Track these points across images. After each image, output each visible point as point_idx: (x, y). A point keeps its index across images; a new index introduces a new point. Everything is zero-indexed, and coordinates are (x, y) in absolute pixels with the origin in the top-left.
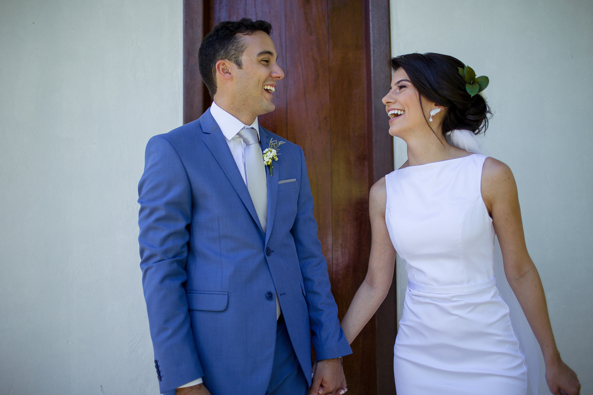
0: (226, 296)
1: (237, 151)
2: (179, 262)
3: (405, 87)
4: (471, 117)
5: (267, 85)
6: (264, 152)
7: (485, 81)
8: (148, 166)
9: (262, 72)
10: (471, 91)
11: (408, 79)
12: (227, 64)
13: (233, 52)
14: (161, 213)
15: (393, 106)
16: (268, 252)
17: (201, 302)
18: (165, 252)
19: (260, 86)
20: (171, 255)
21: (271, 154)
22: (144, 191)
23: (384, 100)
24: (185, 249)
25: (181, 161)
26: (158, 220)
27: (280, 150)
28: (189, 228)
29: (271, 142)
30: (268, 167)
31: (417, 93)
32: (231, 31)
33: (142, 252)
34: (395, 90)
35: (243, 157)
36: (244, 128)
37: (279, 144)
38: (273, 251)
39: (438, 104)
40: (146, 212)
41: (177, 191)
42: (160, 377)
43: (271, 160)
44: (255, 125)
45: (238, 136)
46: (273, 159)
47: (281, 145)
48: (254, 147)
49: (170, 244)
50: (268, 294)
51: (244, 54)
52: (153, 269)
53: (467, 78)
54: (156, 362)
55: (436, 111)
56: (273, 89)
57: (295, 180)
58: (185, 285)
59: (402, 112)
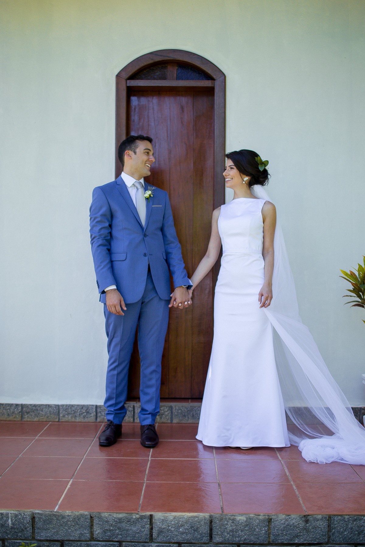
0: (126, 254)
1: (133, 192)
2: (106, 240)
3: (233, 168)
4: (261, 180)
5: (147, 164)
6: (146, 192)
7: (267, 162)
8: (94, 199)
9: (145, 158)
10: (261, 169)
11: (234, 165)
12: (130, 152)
13: (133, 147)
14: (99, 219)
15: (228, 177)
16: (145, 235)
17: (116, 257)
18: (100, 235)
19: (144, 163)
20: (103, 236)
21: (148, 193)
22: (92, 210)
23: (224, 174)
24: (109, 235)
25: (106, 197)
26: (97, 222)
27: (153, 191)
28: (110, 226)
29: (149, 188)
30: (147, 199)
31: (239, 172)
32: (134, 139)
33: (91, 236)
34: (229, 169)
35: (136, 195)
36: (136, 181)
37: (153, 189)
38: (147, 236)
39: (247, 175)
40: (92, 219)
41: (104, 210)
42: (99, 287)
43: (148, 196)
44: (142, 181)
45: (133, 186)
46: (150, 195)
47: (154, 189)
48: (141, 190)
49: (102, 232)
50: (145, 254)
51: (138, 148)
52: (95, 242)
53: (259, 162)
54: (97, 281)
55: (246, 178)
56: (149, 166)
57: (161, 206)
58: (109, 250)
59: (231, 179)
